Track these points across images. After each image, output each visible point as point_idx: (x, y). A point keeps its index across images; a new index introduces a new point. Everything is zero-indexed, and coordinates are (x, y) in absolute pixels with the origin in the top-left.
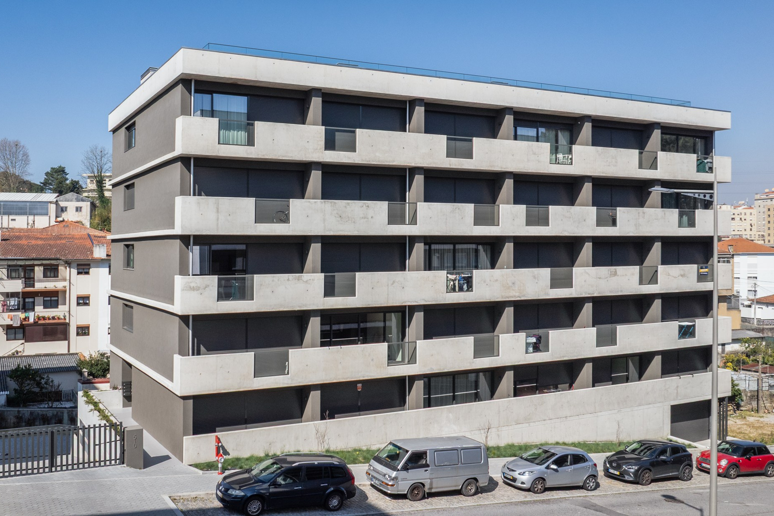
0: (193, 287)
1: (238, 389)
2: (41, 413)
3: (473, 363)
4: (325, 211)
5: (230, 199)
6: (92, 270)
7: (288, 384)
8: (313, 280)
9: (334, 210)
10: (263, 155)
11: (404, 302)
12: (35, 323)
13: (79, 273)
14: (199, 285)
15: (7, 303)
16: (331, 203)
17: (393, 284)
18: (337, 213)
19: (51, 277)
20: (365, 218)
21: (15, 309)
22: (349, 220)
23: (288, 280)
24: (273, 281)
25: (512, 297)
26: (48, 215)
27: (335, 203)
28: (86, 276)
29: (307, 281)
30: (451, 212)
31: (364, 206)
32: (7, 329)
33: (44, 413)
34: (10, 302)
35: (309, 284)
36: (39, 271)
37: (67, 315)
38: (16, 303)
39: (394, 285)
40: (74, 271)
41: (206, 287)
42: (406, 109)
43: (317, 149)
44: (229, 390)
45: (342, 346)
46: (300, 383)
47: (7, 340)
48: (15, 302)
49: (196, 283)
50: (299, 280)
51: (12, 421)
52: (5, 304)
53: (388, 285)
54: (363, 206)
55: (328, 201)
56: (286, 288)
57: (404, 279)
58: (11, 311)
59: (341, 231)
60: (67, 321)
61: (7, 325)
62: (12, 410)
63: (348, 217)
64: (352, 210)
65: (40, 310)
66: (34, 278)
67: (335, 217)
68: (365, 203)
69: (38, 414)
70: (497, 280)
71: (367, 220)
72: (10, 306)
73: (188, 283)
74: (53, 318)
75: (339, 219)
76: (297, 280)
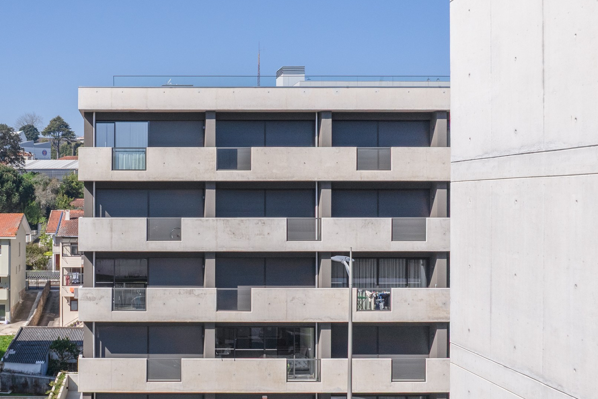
0: (90, 297)
1: (131, 390)
3: (391, 386)
4: (217, 228)
5: (123, 219)
7: (180, 390)
8: (205, 294)
9: (227, 227)
10: (154, 178)
11: (305, 319)
14: (95, 296)
15: (70, 277)
16: (223, 220)
17: (292, 300)
18: (230, 231)
20: (260, 235)
21: (77, 283)
22: (243, 237)
23: (180, 293)
24: (164, 294)
25: (442, 318)
27: (228, 221)
29: (198, 295)
30: (362, 227)
31: (260, 223)
32: (71, 301)
34: (72, 276)
35: (201, 298)
38: (78, 278)
39: (293, 302)
41: (101, 298)
42: (315, 120)
43: (208, 170)
44: (122, 390)
45: (236, 359)
46: (192, 390)
47: (71, 310)
48: (77, 276)
49: (93, 294)
50: (190, 294)
52: (69, 278)
53: (286, 302)
54: (258, 223)
55: (220, 219)
56: (177, 300)
57: (306, 295)
58: (73, 284)
59: (234, 247)
61: (71, 297)
62: (45, 379)
63: (242, 234)
64: (246, 227)
67: (228, 234)
68: (260, 220)
70: (422, 300)
71: (263, 236)
72: (72, 280)
73: (85, 293)
75: (232, 236)
76: (188, 294)
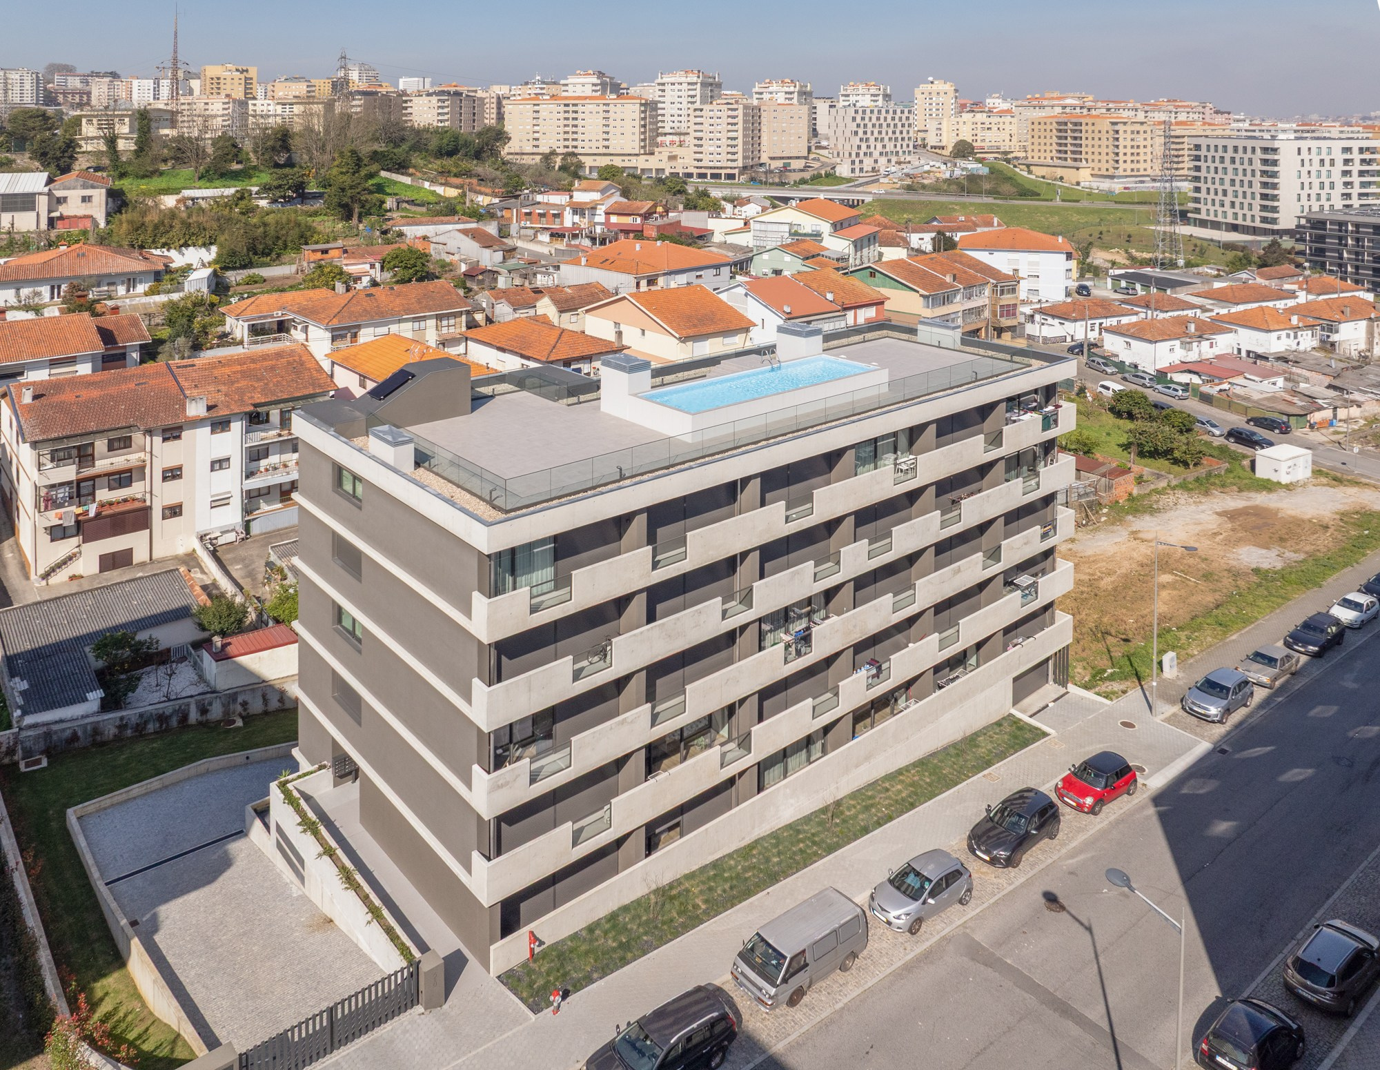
2: (154, 712)
6: (184, 434)
12: (98, 515)
13: (165, 440)
15: (52, 497)
19: (120, 449)
21: (65, 503)
26: (34, 210)
28: (176, 442)
33: (161, 712)
34: (57, 496)
36: (101, 445)
37: (148, 496)
38: (67, 496)
40: (158, 440)
48: (65, 494)
51: (111, 732)
52: (49, 498)
58: (59, 506)
60: (148, 503)
61: (53, 526)
62: (111, 718)
65: (103, 495)
66: (93, 455)
69: (151, 715)
72: (57, 500)
74: (125, 501)
